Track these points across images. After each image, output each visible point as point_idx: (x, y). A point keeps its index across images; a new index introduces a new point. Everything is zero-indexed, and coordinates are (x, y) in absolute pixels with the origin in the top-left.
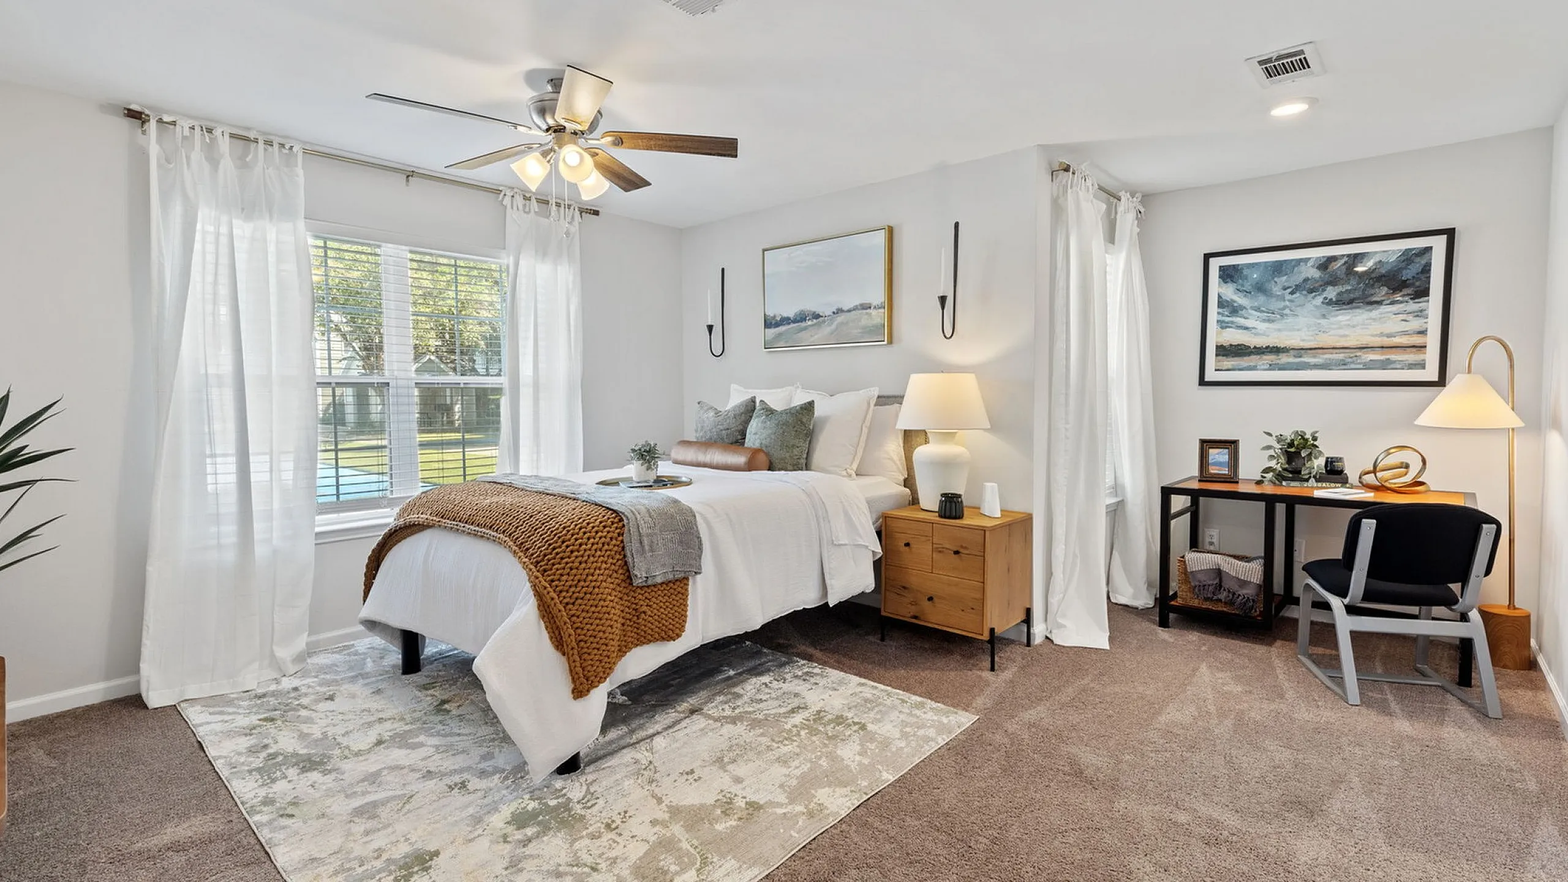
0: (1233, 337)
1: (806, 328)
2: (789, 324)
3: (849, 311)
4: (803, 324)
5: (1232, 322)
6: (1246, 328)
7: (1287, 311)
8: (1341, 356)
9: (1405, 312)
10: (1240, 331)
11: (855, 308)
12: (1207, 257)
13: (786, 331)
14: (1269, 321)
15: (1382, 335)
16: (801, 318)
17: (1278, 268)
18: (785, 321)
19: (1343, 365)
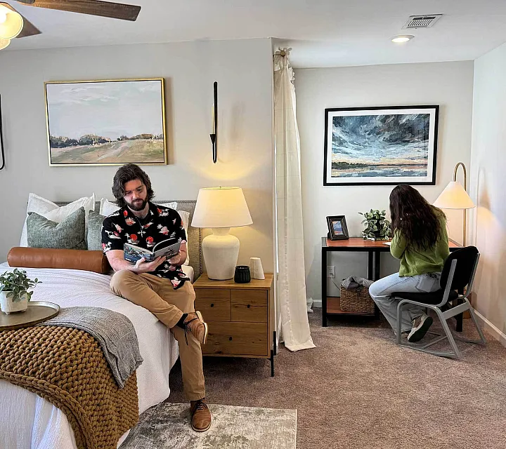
0: (340, 158)
1: (93, 150)
2: (76, 145)
3: (133, 139)
4: (90, 147)
5: (340, 150)
6: (347, 153)
7: (367, 144)
8: (391, 169)
9: (419, 147)
10: (344, 155)
11: (138, 138)
12: (327, 111)
13: (73, 150)
14: (359, 149)
15: (409, 158)
16: (88, 141)
17: (363, 120)
18: (73, 142)
19: (392, 174)
